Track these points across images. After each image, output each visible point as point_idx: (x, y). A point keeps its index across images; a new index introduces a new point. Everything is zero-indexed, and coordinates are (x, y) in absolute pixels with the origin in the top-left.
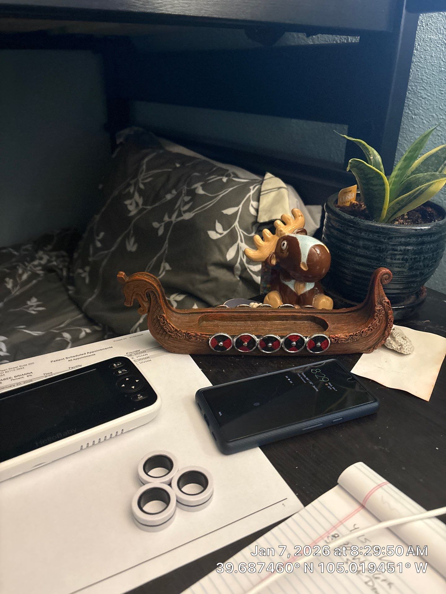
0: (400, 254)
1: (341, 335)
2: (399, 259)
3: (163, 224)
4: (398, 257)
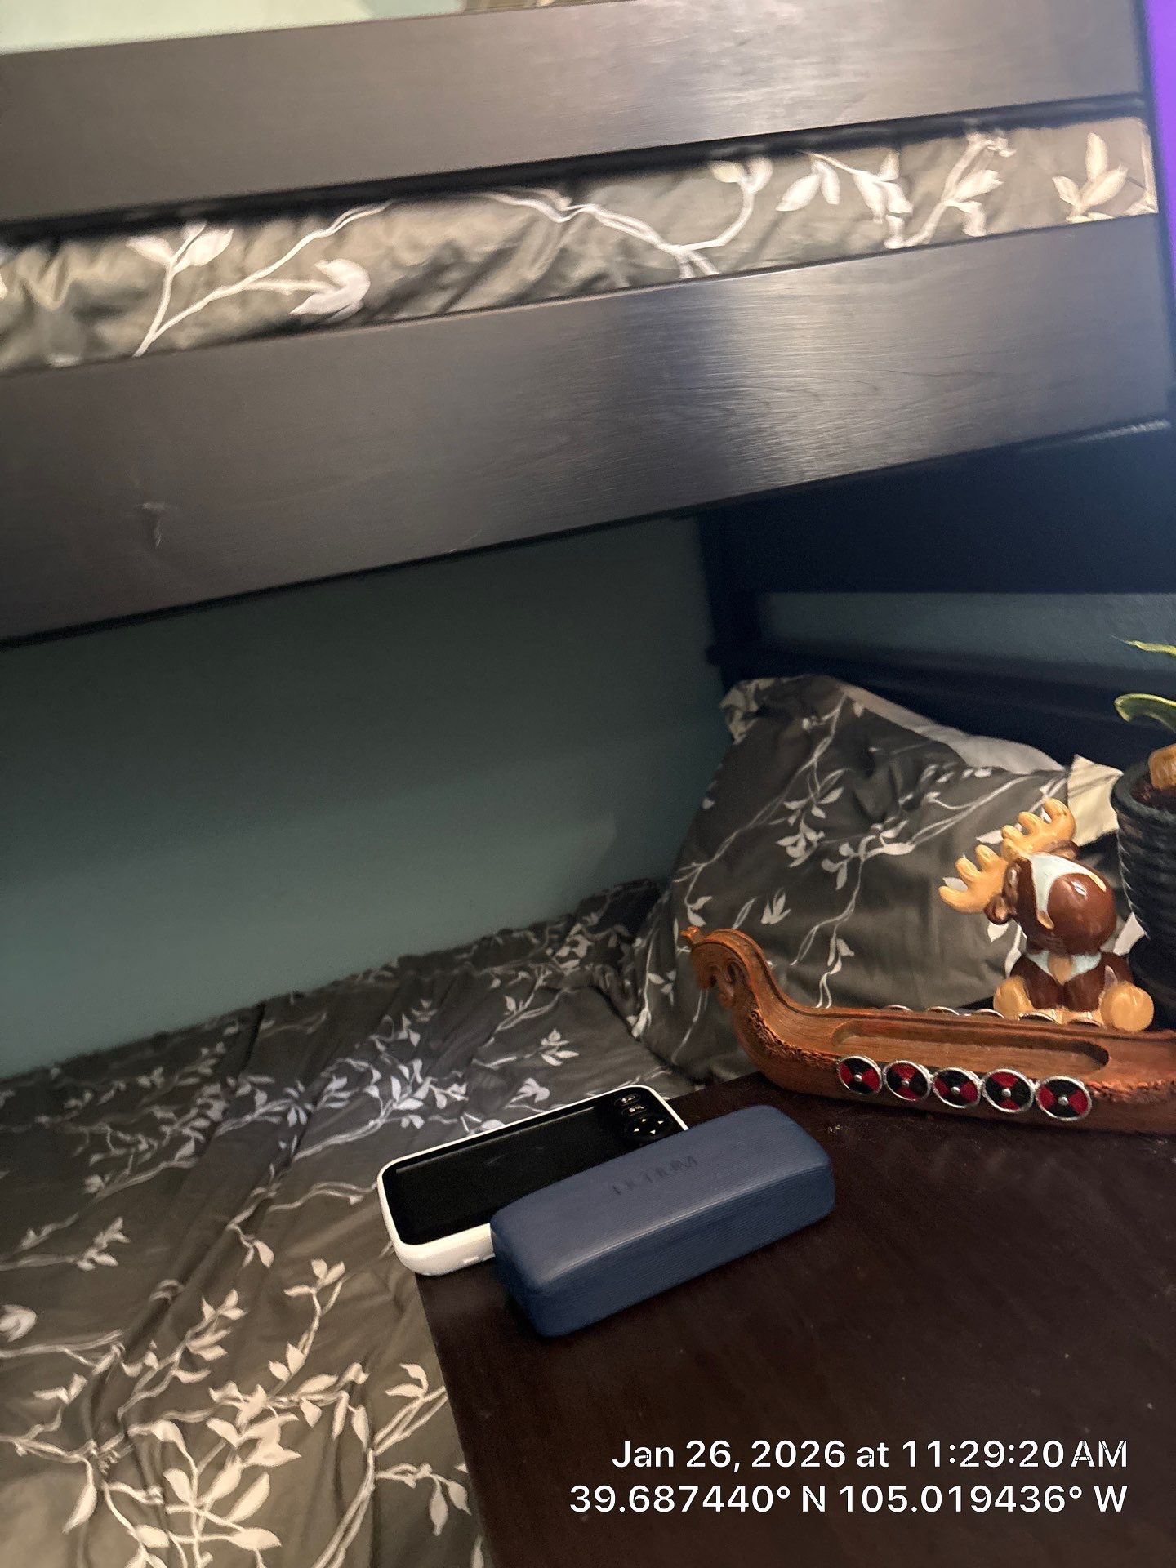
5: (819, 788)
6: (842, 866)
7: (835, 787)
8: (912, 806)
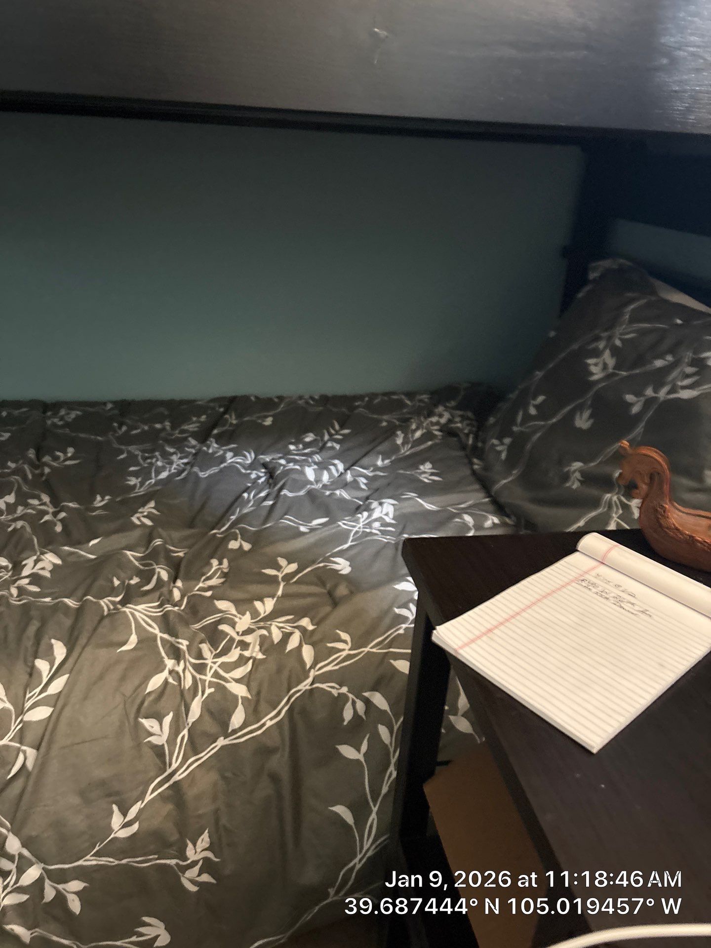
3: (643, 399)
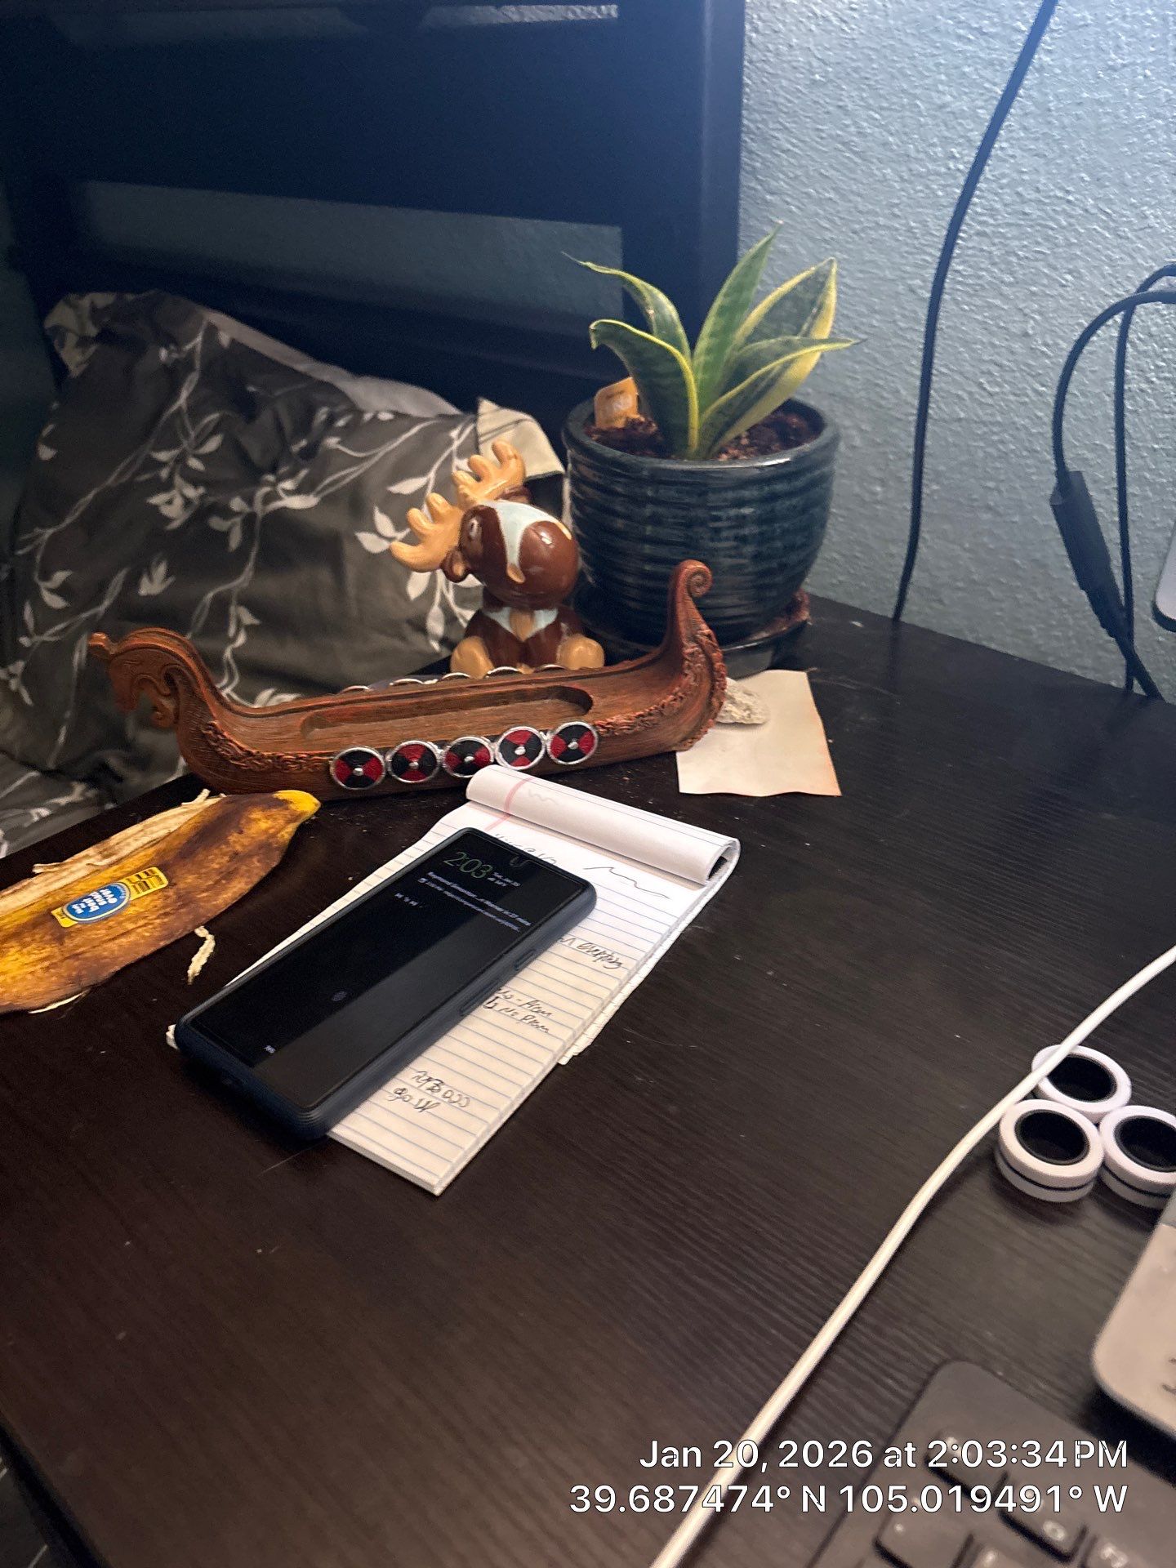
0: (730, 528)
1: (618, 718)
2: (727, 539)
4: (724, 534)
5: (193, 434)
6: (234, 525)
7: (214, 433)
8: (309, 454)
